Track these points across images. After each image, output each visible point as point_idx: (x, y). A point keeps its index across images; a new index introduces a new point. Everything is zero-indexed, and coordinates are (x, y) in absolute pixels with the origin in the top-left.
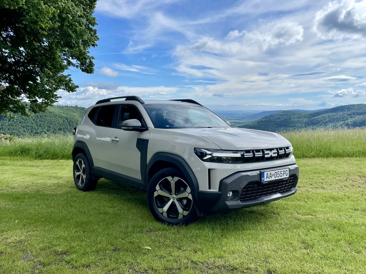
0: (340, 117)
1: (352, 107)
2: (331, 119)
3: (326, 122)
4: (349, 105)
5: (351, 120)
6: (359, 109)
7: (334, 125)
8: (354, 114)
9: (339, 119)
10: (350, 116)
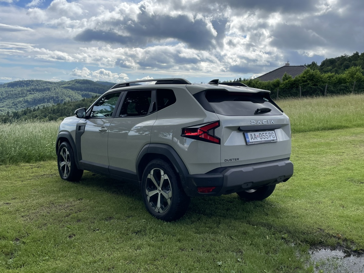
0: (19, 93)
1: (31, 83)
2: (9, 95)
3: (4, 98)
4: (27, 81)
5: (31, 97)
6: (38, 86)
7: (13, 101)
8: (33, 90)
9: (18, 94)
10: (30, 93)
